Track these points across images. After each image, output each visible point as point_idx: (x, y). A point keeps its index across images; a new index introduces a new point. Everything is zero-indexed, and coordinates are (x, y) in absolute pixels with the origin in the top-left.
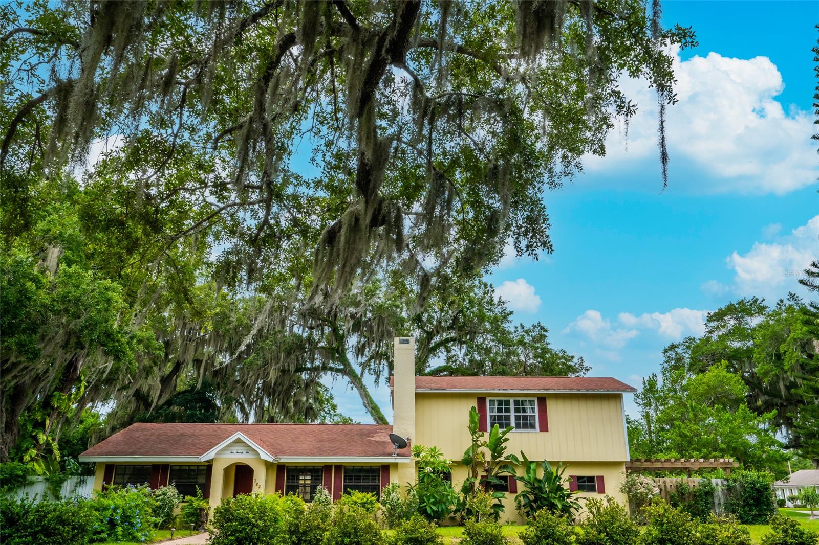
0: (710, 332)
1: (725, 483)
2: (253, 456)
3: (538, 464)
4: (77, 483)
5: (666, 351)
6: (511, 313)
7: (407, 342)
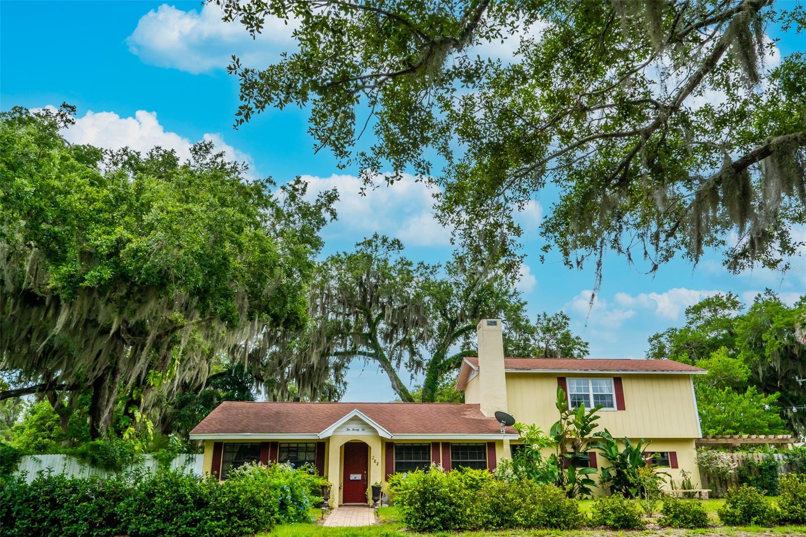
0: (690, 323)
1: (786, 457)
2: (371, 434)
3: (619, 440)
4: (186, 461)
5: (650, 340)
6: (526, 303)
7: (495, 323)
